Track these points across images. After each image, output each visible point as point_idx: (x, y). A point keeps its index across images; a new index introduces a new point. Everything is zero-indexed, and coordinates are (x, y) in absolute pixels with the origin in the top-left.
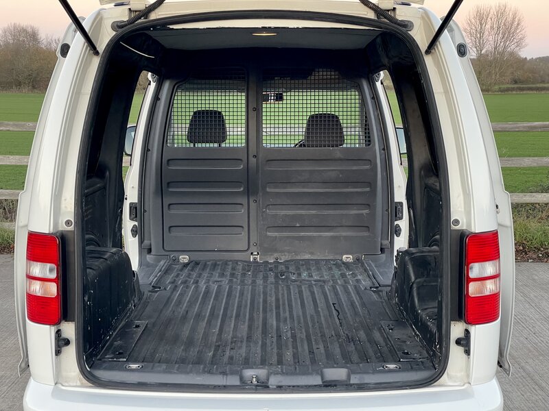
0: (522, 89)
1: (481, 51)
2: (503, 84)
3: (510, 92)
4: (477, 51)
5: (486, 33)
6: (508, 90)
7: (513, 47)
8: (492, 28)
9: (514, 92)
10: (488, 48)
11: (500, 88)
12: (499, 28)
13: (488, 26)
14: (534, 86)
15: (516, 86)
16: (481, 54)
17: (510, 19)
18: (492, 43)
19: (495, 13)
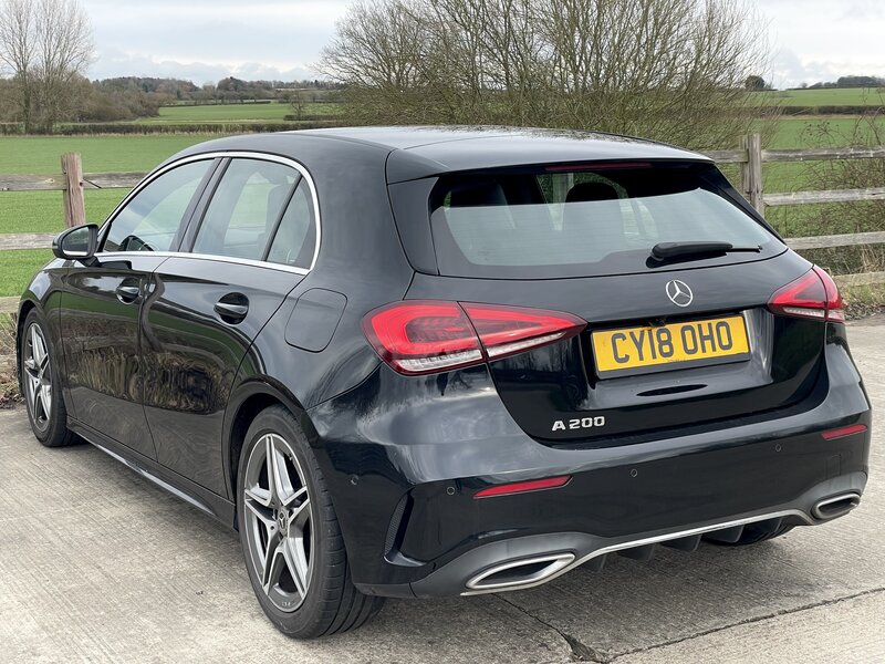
0: (97, 130)
1: (25, 66)
2: (66, 120)
3: (80, 135)
4: (18, 65)
5: (30, 37)
6: (76, 131)
7: (76, 61)
8: (38, 28)
9: (86, 135)
10: (36, 60)
11: (62, 127)
12: (49, 29)
13: (32, 26)
14: (116, 123)
15: (88, 124)
16: (25, 71)
17: (66, 17)
18: (42, 53)
19: (41, 4)
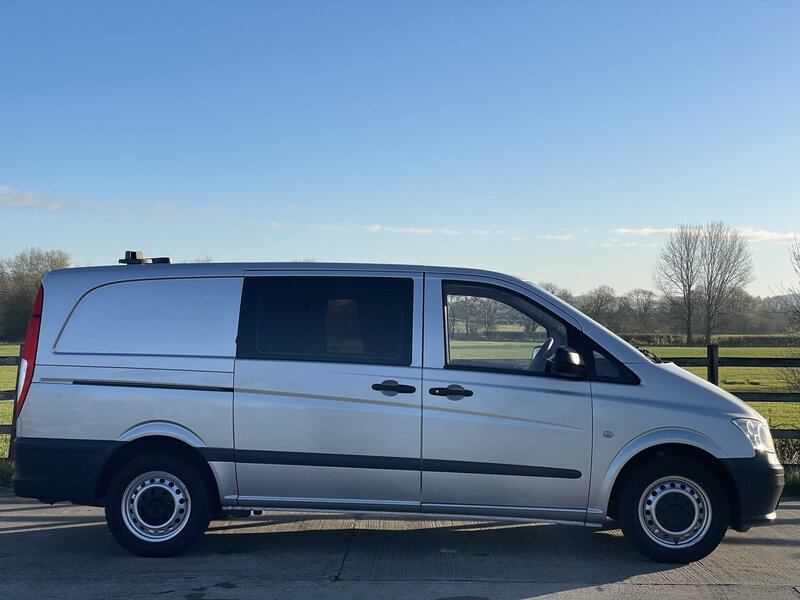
1: (690, 287)
4: (684, 286)
5: (696, 262)
7: (734, 281)
8: (704, 255)
10: (699, 282)
12: (713, 255)
13: (698, 253)
16: (690, 292)
17: (728, 244)
18: (705, 275)
19: (707, 235)
